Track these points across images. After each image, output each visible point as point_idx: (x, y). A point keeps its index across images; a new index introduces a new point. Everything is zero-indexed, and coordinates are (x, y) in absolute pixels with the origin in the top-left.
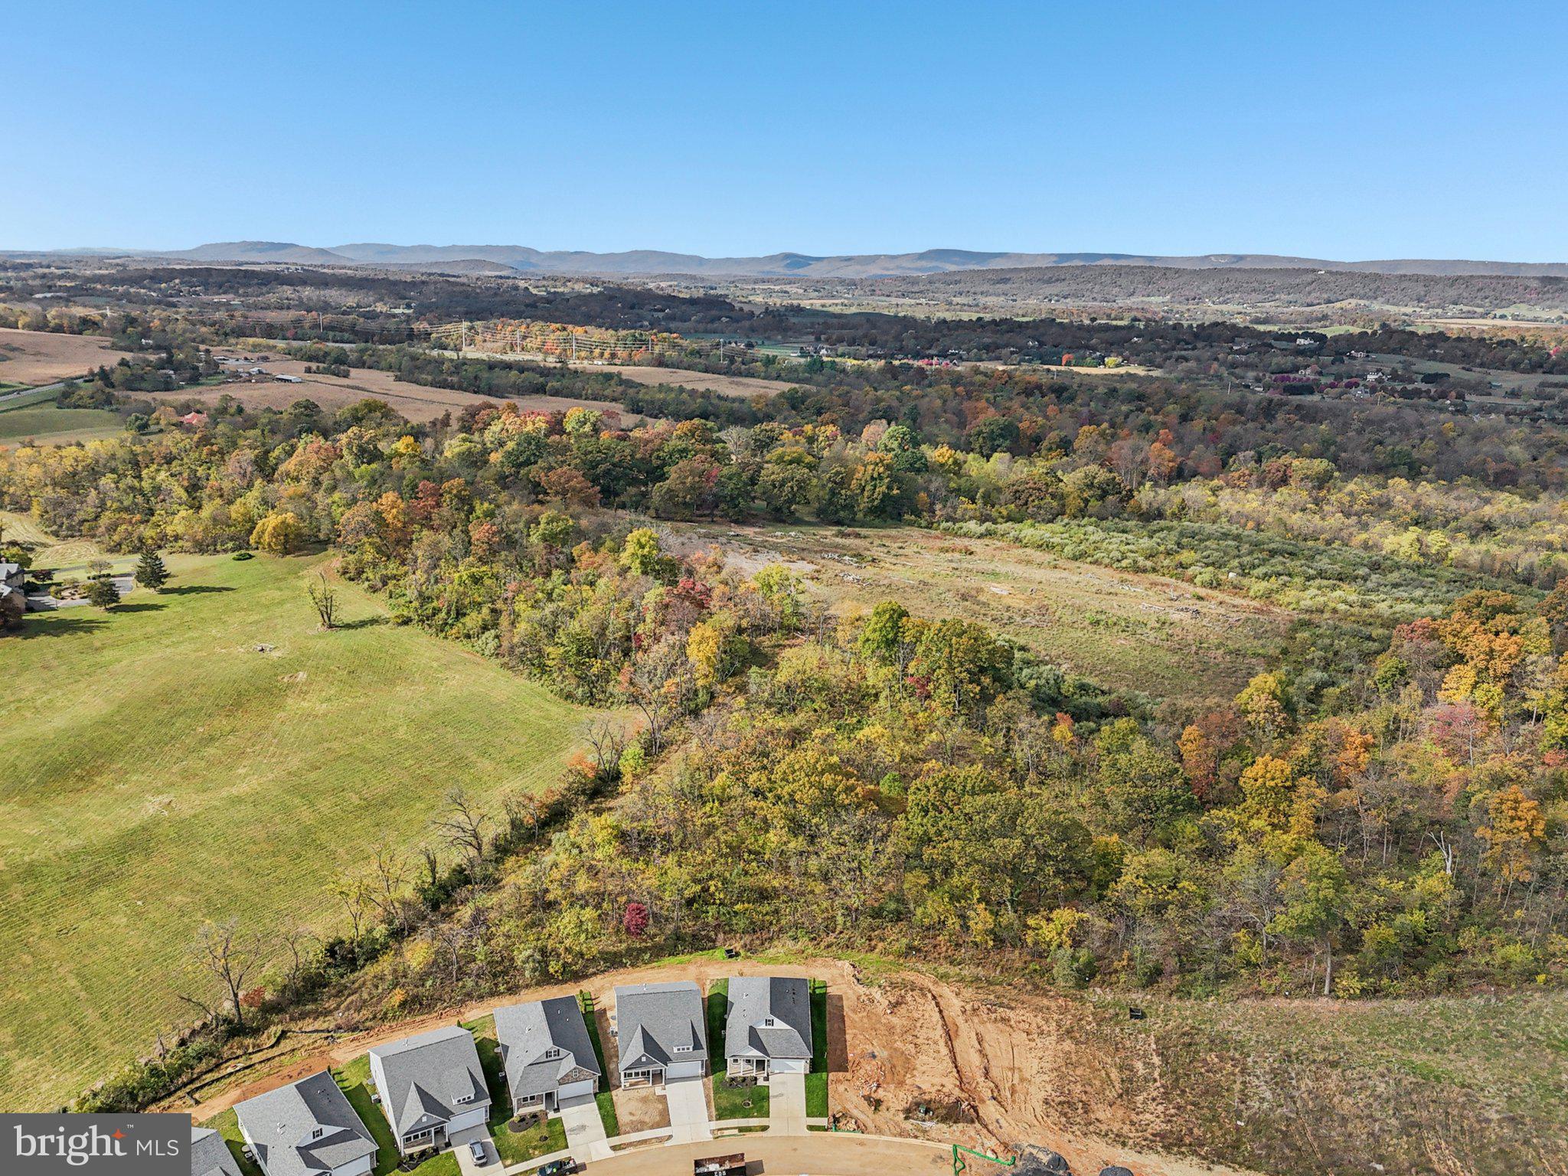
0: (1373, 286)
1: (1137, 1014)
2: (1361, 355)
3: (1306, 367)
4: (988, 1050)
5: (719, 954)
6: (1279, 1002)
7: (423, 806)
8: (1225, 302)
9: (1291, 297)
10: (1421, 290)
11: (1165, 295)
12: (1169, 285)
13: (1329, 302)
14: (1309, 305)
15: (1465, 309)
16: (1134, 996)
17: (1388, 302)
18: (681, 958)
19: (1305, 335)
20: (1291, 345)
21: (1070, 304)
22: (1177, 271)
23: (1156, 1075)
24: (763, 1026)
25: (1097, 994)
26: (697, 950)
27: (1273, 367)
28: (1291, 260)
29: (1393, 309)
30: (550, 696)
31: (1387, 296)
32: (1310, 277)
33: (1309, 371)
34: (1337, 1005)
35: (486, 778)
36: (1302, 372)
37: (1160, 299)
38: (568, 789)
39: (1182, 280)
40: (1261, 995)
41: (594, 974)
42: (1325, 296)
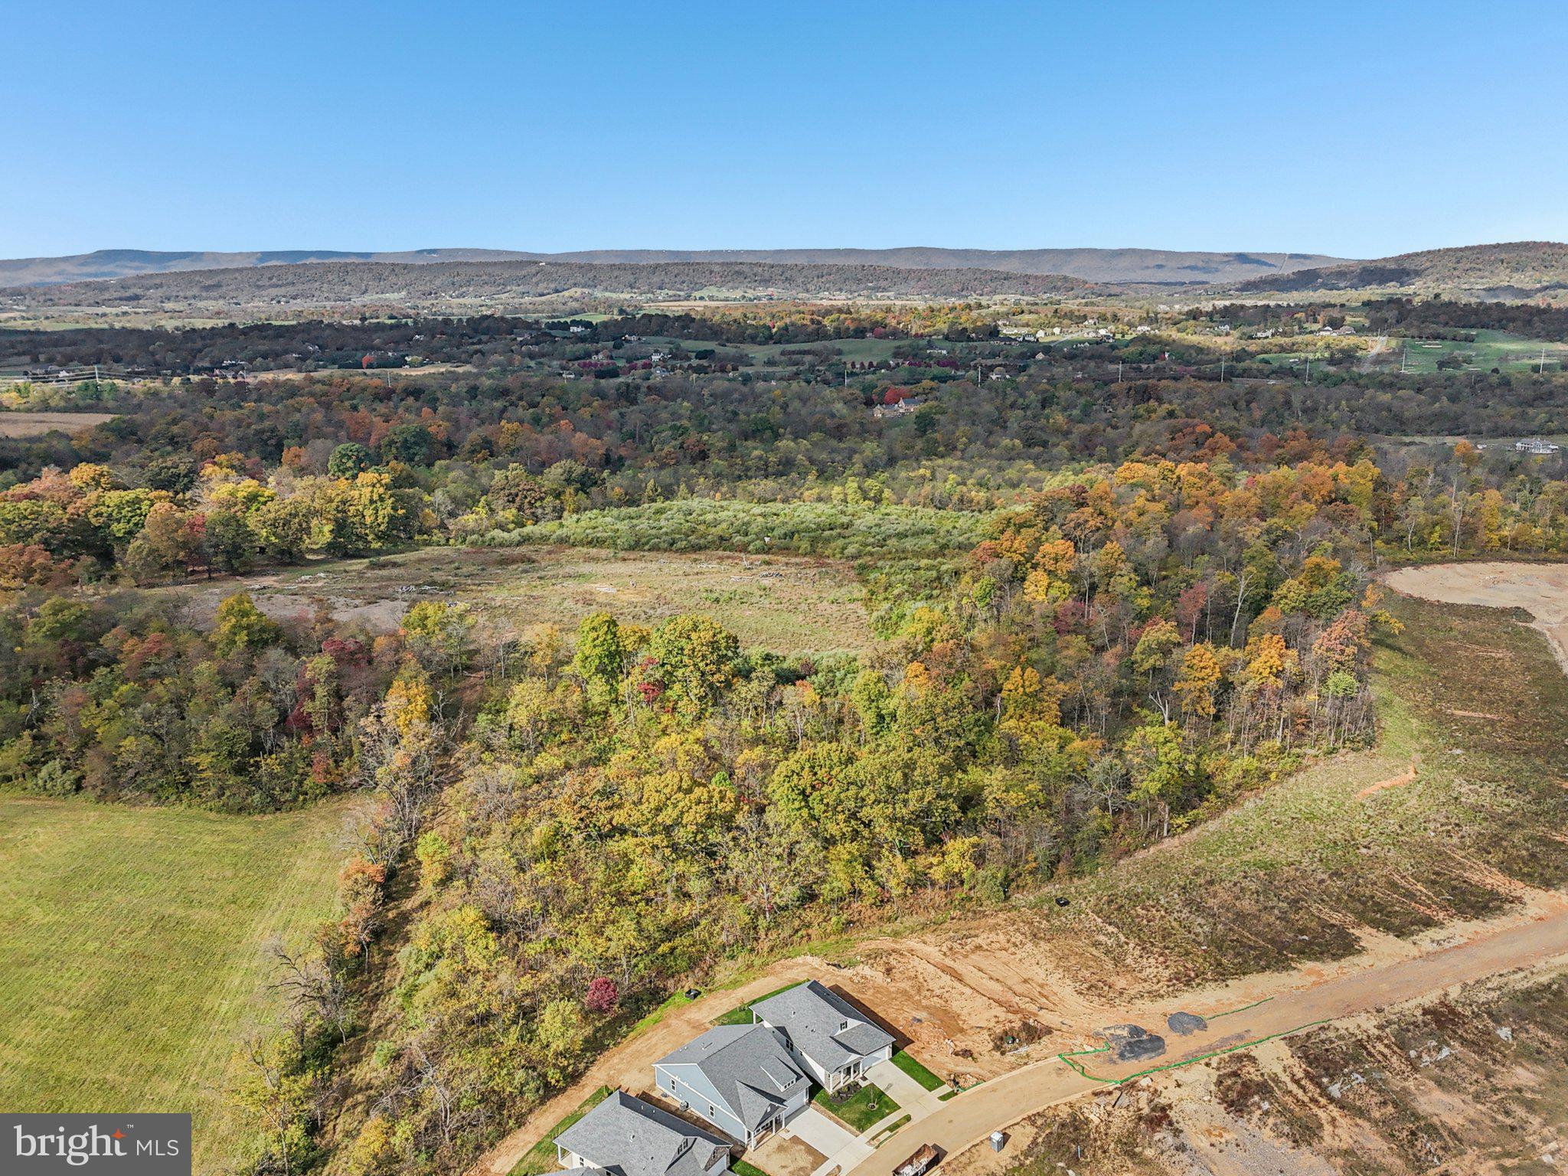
0: (591, 275)
1: (1063, 903)
2: (634, 338)
3: (597, 353)
4: (995, 975)
5: (680, 998)
6: (1140, 855)
7: (166, 988)
8: (462, 295)
9: (521, 289)
10: (631, 278)
11: (399, 290)
12: (401, 281)
13: (557, 291)
14: (541, 295)
15: (671, 293)
16: (1046, 890)
17: (606, 289)
18: (650, 1018)
19: (575, 323)
20: (566, 334)
21: (297, 305)
22: (405, 267)
23: (1123, 939)
24: (840, 1032)
25: (1018, 898)
26: (659, 1004)
27: (568, 355)
28: (499, 253)
29: (614, 296)
30: (212, 815)
31: (605, 284)
32: (533, 269)
33: (601, 356)
34: (1176, 841)
35: (222, 929)
36: (594, 358)
37: (396, 296)
38: (374, 902)
39: (413, 276)
40: (1128, 853)
41: (587, 1068)
42: (552, 286)
